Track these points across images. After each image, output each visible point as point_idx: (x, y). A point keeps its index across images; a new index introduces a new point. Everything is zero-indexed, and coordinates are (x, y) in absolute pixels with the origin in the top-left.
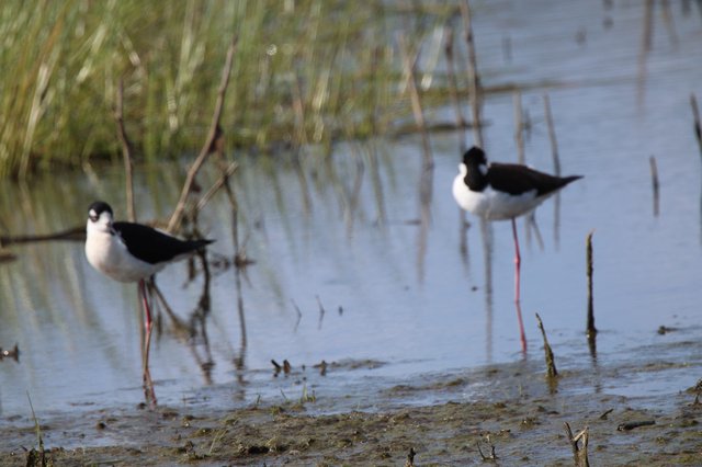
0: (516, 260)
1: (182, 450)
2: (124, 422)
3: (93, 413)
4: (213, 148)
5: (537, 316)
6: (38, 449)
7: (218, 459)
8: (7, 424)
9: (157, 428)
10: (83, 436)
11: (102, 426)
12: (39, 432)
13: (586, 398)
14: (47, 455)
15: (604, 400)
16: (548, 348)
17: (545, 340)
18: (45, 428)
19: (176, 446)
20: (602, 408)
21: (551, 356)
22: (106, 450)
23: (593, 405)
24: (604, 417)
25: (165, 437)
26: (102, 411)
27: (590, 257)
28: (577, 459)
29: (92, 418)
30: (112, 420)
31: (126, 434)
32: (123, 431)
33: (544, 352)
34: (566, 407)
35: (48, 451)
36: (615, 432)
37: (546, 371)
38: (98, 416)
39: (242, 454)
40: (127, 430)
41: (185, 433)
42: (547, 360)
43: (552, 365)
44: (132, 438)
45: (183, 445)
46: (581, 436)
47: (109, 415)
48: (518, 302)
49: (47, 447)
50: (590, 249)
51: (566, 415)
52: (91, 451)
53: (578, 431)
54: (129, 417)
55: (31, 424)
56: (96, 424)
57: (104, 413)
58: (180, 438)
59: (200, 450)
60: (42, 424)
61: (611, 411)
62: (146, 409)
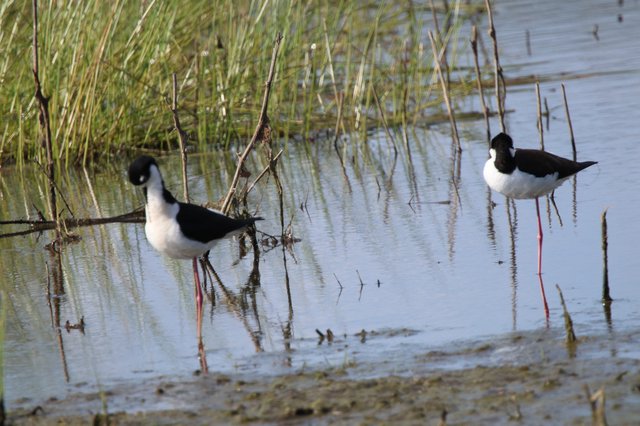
0: (539, 237)
1: (234, 413)
2: (181, 387)
3: (152, 379)
4: (260, 136)
5: (557, 286)
6: (103, 412)
7: (267, 420)
8: (75, 391)
9: (211, 393)
10: (143, 401)
11: (161, 392)
12: (103, 398)
13: (603, 361)
14: (112, 419)
15: (620, 363)
16: (567, 316)
17: (565, 308)
18: (109, 394)
19: (229, 409)
20: (617, 370)
21: (570, 323)
22: (165, 413)
23: (609, 368)
24: (619, 378)
25: (219, 400)
26: (160, 378)
27: (605, 233)
28: (595, 417)
29: (152, 385)
30: (170, 386)
31: (183, 399)
32: (180, 396)
33: (563, 319)
34: (584, 370)
35: (112, 415)
36: (630, 392)
37: (566, 337)
38: (157, 382)
39: (289, 416)
40: (184, 395)
41: (237, 397)
42: (567, 326)
43: (571, 331)
44: (188, 402)
45: (235, 407)
46: (597, 395)
47: (167, 381)
48: (540, 274)
49: (112, 410)
50: (605, 225)
51: (584, 377)
52: (151, 414)
53: (595, 391)
54: (186, 383)
55: (96, 391)
56: (155, 390)
57: (162, 380)
58: (232, 402)
59: (251, 412)
60: (106, 390)
61: (625, 373)
62: (201, 375)
